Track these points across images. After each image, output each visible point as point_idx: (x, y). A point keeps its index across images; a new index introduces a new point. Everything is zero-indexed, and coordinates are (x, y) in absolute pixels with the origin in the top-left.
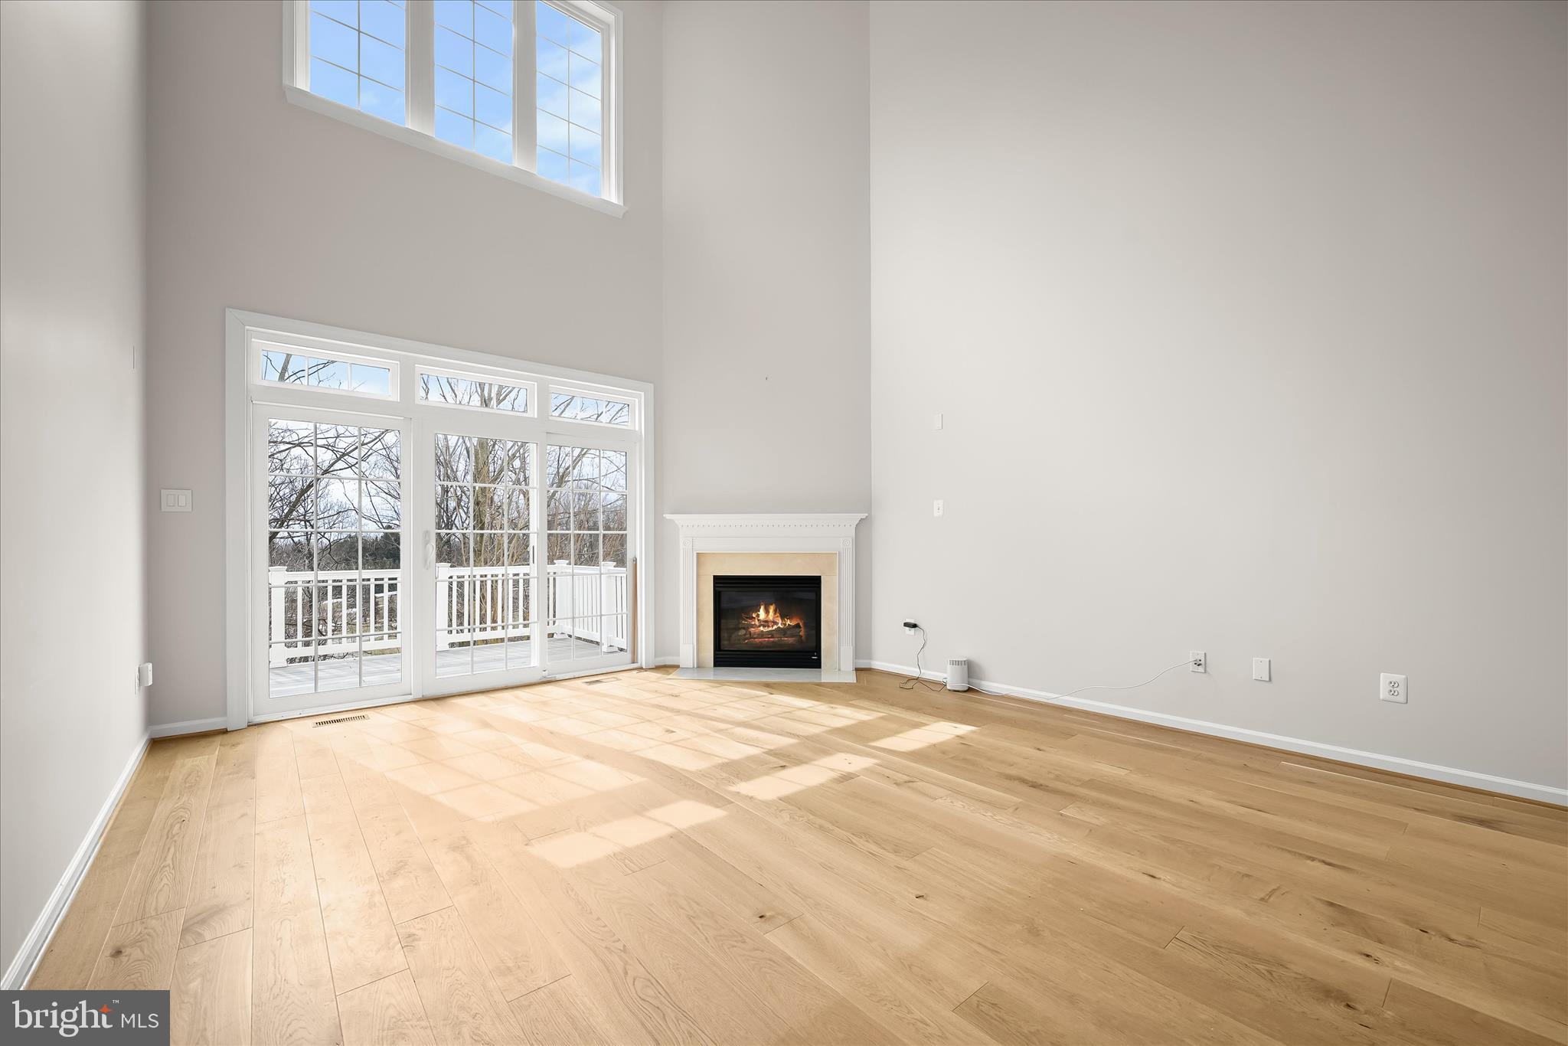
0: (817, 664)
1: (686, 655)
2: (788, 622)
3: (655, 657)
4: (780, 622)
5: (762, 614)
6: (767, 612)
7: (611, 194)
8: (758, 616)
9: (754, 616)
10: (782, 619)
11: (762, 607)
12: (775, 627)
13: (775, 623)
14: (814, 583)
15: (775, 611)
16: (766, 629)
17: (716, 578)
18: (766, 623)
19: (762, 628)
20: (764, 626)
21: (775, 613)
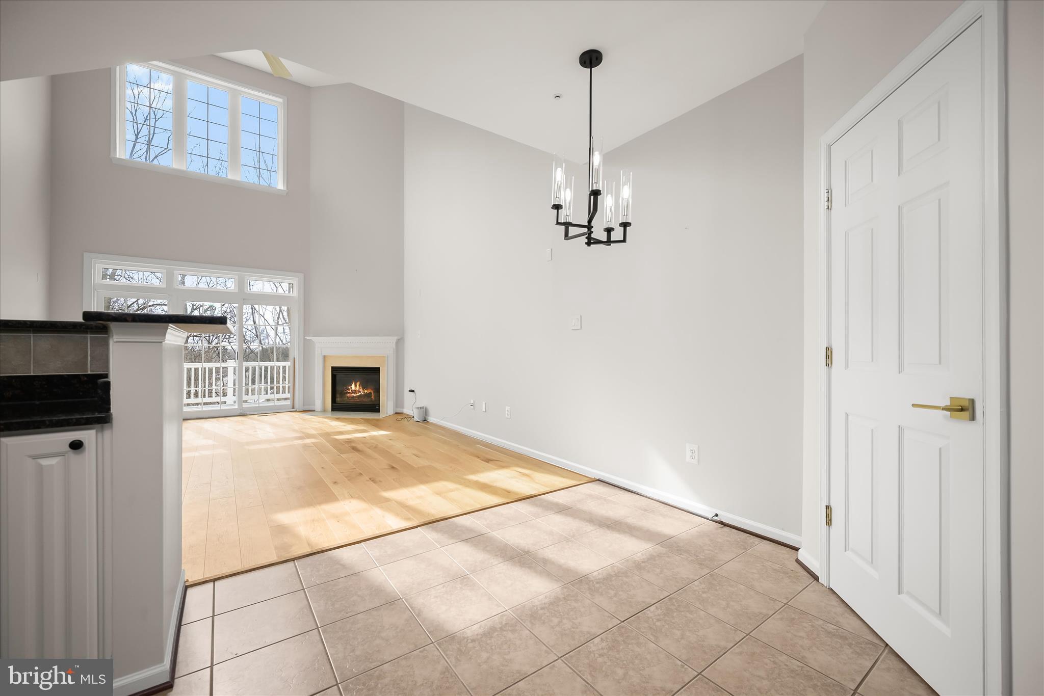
0: (378, 411)
1: (318, 405)
2: (366, 391)
3: (303, 406)
4: (362, 391)
5: (353, 387)
6: (356, 386)
7: (281, 186)
8: (351, 388)
9: (349, 388)
10: (363, 390)
11: (353, 383)
12: (360, 394)
13: (360, 392)
14: (376, 370)
15: (360, 385)
16: (355, 395)
17: (332, 367)
18: (355, 392)
19: (353, 394)
20: (354, 393)
21: (360, 387)
